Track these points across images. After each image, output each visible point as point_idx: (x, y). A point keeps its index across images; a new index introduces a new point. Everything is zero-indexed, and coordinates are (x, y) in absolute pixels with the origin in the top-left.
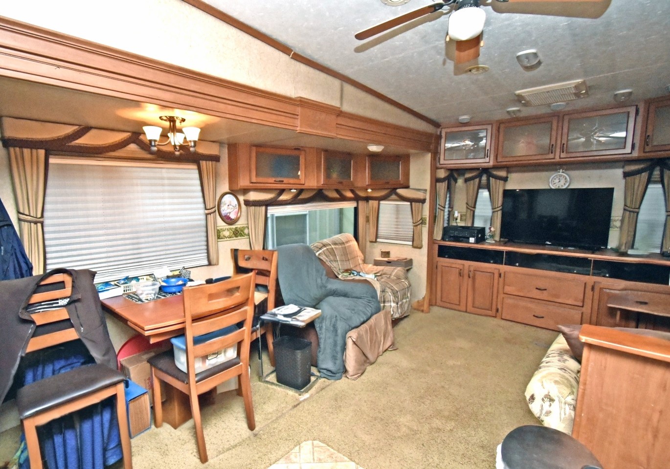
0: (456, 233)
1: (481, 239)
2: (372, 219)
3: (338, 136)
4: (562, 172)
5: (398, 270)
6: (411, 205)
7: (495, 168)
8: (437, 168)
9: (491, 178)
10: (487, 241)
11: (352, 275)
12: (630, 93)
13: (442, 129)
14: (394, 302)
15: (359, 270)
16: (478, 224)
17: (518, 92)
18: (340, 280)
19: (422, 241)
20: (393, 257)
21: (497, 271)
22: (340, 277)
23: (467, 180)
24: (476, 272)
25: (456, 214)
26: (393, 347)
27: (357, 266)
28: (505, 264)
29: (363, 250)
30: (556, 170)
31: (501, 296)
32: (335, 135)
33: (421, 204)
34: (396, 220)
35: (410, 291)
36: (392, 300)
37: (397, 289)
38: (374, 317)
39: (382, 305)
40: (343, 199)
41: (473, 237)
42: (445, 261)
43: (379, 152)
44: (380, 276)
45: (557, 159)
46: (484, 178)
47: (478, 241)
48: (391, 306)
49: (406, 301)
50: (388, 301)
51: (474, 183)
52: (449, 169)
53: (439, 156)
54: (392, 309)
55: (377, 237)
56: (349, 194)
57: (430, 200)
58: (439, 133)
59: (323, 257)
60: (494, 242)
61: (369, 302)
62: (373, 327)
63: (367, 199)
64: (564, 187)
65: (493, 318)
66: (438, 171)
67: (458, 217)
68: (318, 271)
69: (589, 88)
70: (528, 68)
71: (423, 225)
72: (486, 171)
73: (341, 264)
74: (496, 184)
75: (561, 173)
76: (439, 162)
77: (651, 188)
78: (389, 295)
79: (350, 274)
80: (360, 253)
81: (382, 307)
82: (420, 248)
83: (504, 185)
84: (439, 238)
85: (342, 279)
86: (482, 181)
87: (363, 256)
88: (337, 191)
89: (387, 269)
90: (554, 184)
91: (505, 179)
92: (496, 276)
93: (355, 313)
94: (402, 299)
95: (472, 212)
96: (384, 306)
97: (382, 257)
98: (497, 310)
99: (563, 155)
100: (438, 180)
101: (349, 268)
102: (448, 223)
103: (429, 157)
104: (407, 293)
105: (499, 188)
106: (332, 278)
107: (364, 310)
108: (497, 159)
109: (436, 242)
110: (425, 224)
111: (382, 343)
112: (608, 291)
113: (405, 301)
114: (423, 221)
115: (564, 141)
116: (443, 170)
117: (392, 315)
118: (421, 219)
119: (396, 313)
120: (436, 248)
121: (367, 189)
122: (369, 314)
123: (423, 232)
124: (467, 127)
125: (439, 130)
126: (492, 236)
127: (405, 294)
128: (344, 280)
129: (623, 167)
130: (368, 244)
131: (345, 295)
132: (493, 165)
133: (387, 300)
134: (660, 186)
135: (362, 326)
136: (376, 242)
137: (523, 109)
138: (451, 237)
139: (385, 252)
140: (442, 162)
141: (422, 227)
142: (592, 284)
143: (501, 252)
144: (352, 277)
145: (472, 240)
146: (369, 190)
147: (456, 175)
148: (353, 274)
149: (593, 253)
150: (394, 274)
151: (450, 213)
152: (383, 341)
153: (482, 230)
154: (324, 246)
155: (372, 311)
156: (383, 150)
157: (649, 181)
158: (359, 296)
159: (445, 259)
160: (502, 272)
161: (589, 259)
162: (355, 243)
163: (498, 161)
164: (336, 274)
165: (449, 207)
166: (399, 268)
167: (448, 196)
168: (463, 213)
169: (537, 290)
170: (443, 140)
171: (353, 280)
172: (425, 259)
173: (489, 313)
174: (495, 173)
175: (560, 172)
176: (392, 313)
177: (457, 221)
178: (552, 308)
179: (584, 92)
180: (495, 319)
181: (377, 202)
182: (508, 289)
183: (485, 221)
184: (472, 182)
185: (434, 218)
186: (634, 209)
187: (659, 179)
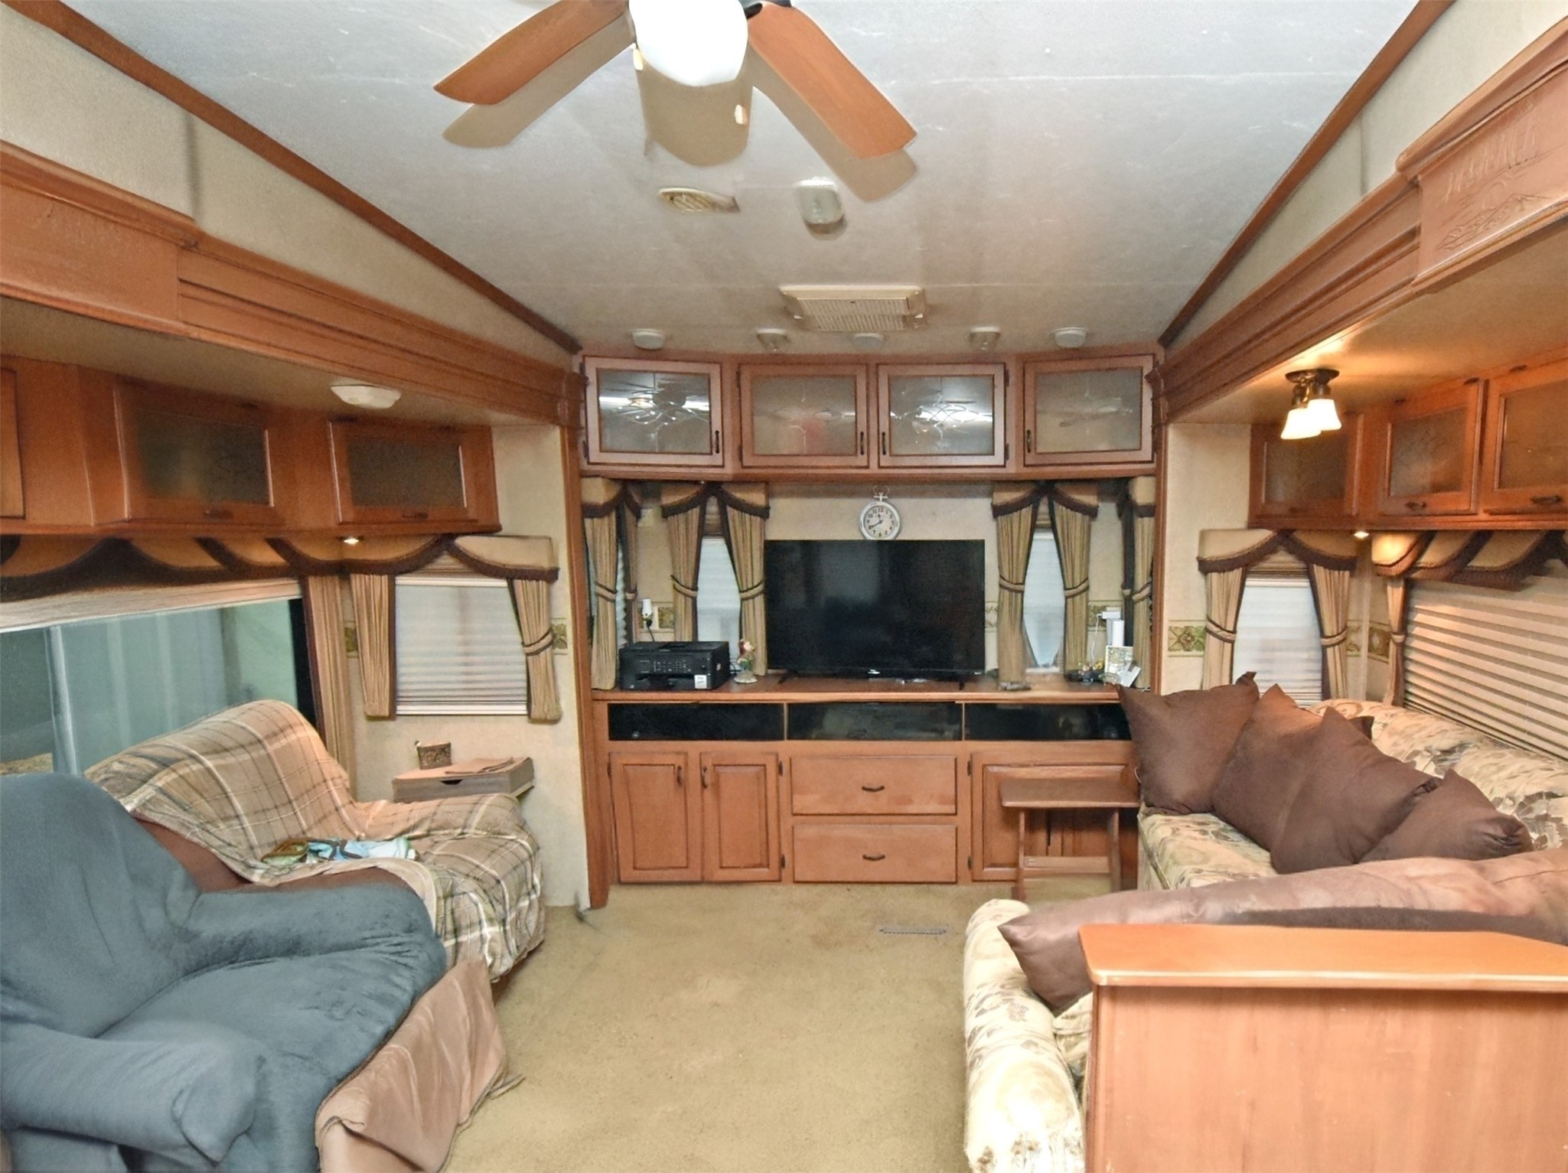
0: (657, 667)
1: (722, 677)
2: (371, 638)
3: (195, 333)
4: (884, 500)
5: (491, 806)
6: (511, 588)
7: (741, 481)
8: (584, 475)
9: (729, 509)
10: (737, 680)
11: (311, 860)
12: (998, 335)
13: (584, 357)
14: (491, 921)
15: (339, 835)
16: (709, 633)
17: (786, 288)
18: (263, 889)
19: (557, 700)
20: (463, 762)
21: (773, 758)
22: (256, 877)
23: (667, 513)
24: (718, 769)
25: (648, 609)
26: (507, 1079)
27: (325, 817)
28: (789, 738)
29: (343, 753)
30: (871, 495)
31: (788, 821)
32: (182, 326)
33: (542, 584)
34: (460, 638)
35: (537, 865)
36: (483, 917)
37: (494, 872)
38: (425, 1002)
39: (449, 943)
40: (237, 570)
41: (703, 672)
42: (633, 751)
43: (384, 410)
44: (427, 835)
45: (874, 469)
46: (713, 507)
47: (715, 684)
48: (482, 939)
49: (530, 905)
50: (471, 925)
51: (687, 520)
52: (615, 480)
53: (584, 439)
54: (486, 946)
55: (394, 699)
56: (268, 556)
57: (571, 567)
58: (576, 370)
59: (166, 815)
60: (754, 680)
61: (399, 953)
62: (427, 1039)
63: (343, 570)
64: (890, 538)
65: (774, 886)
66: (587, 482)
67: (652, 615)
68: (140, 878)
69: (932, 310)
70: (816, 229)
71: (557, 650)
72: (713, 488)
73: (254, 827)
74: (743, 523)
75: (880, 503)
76: (587, 455)
77: (1040, 540)
78: (474, 903)
79: (302, 860)
80: (333, 769)
81: (450, 952)
82: (554, 721)
83: (763, 530)
84: (609, 682)
85: (266, 882)
86: (708, 516)
87: (345, 775)
88: (210, 545)
89: (451, 807)
90: (870, 527)
91: (764, 513)
92: (772, 770)
93: (348, 1013)
94: (518, 900)
95: (690, 600)
96: (457, 946)
97: (422, 768)
98: (782, 863)
99: (885, 460)
100: (590, 511)
101: (294, 832)
102: (629, 636)
103: (554, 438)
104: (529, 876)
105: (752, 536)
106: (218, 889)
107: (385, 988)
108: (741, 459)
109: (600, 695)
110: (564, 644)
111: (467, 1082)
112: (996, 769)
113: (525, 903)
114: (554, 636)
115: (884, 428)
116: (599, 481)
117: (491, 966)
118: (550, 630)
119: (502, 956)
120: (603, 711)
121: (342, 539)
122: (406, 998)
123: (558, 669)
124: (654, 363)
125: (577, 360)
126: (749, 666)
127: (524, 881)
128: (279, 888)
129: (990, 495)
130: (362, 725)
131: (293, 948)
132: (735, 476)
133: (464, 923)
134: (1051, 536)
135: (383, 1053)
136: (393, 715)
137: (795, 335)
138: (642, 677)
139: (432, 749)
140: (595, 455)
141: (553, 655)
142: (968, 759)
143: (776, 707)
144: (312, 867)
145: (701, 681)
146: (352, 541)
147: (637, 499)
148: (316, 853)
149: (961, 688)
150: (476, 819)
151: (631, 608)
152: (468, 1076)
153: (721, 652)
154: (165, 764)
155: (415, 983)
156: (397, 403)
157: (1034, 528)
158: (354, 938)
159: (631, 742)
160: (784, 760)
161: (957, 702)
162: (309, 732)
163: (745, 464)
164: (238, 868)
165: (627, 589)
166: (492, 798)
167: (620, 555)
168: (665, 606)
169: (865, 792)
170: (591, 391)
171: (321, 880)
172: (574, 752)
173: (763, 873)
174: (739, 495)
175: (878, 499)
176: (489, 961)
177: (651, 628)
178: (899, 831)
179: (920, 316)
180: (779, 887)
181: (385, 578)
182: (803, 803)
183: (724, 625)
184: (681, 517)
185: (587, 624)
186: (1017, 584)
187: (1049, 522)
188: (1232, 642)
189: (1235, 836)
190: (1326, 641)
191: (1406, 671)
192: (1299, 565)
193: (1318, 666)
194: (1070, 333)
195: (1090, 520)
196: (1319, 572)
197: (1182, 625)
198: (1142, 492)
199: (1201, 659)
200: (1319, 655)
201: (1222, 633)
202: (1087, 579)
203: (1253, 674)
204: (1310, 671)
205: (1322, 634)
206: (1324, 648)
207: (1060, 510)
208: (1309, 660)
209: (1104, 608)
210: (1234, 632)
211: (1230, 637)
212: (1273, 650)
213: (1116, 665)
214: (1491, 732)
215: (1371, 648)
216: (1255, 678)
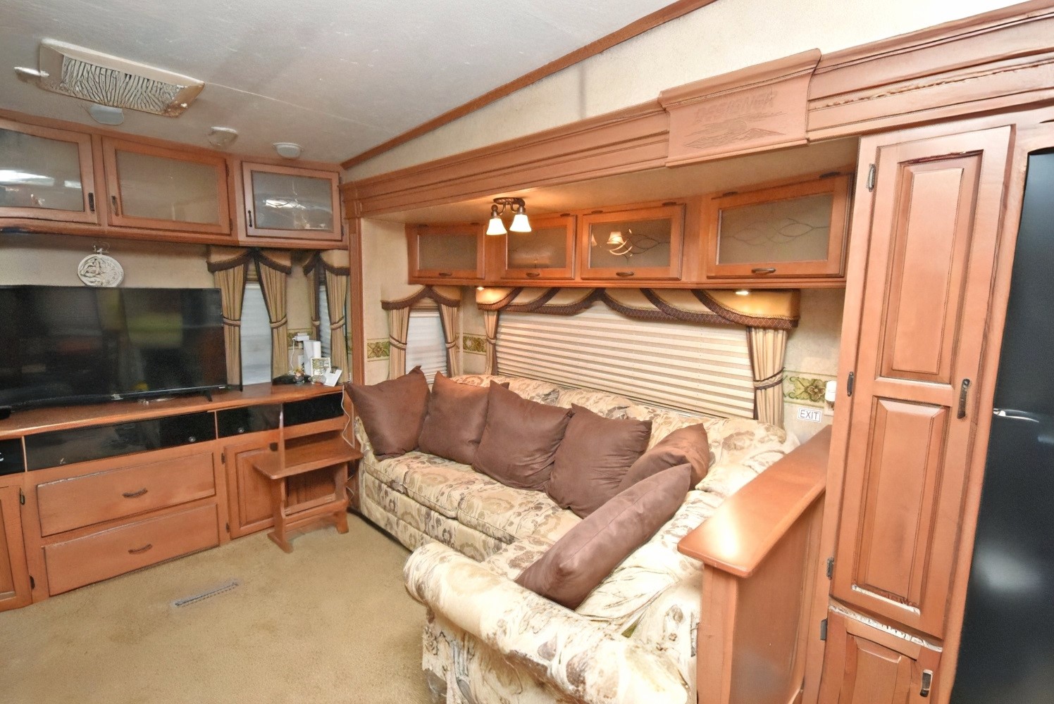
12: (235, 137)
21: (11, 491)
28: (30, 469)
31: (36, 545)
45: (103, 227)
75: (101, 257)
77: (251, 288)
98: (32, 583)
112: (246, 454)
115: (115, 193)
129: (208, 255)
134: (258, 286)
142: (222, 451)
149: (210, 400)
157: (246, 280)
160: (28, 492)
161: (209, 411)
169: (128, 498)
175: (99, 253)
179: (185, 105)
186: (234, 320)
187: (256, 277)
188: (405, 350)
189: (438, 460)
190: (448, 345)
191: (497, 357)
192: (434, 305)
193: (445, 359)
194: (288, 147)
195: (286, 277)
196: (444, 308)
197: (374, 342)
198: (337, 259)
199: (387, 361)
200: (445, 353)
201: (400, 345)
202: (285, 316)
203: (420, 367)
204: (438, 363)
205: (446, 342)
206: (447, 349)
207: (264, 269)
208: (438, 357)
209: (296, 334)
210: (406, 344)
211: (403, 346)
212: (421, 352)
213: (319, 370)
214: (562, 383)
215: (465, 347)
216: (421, 368)
